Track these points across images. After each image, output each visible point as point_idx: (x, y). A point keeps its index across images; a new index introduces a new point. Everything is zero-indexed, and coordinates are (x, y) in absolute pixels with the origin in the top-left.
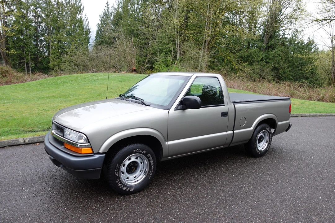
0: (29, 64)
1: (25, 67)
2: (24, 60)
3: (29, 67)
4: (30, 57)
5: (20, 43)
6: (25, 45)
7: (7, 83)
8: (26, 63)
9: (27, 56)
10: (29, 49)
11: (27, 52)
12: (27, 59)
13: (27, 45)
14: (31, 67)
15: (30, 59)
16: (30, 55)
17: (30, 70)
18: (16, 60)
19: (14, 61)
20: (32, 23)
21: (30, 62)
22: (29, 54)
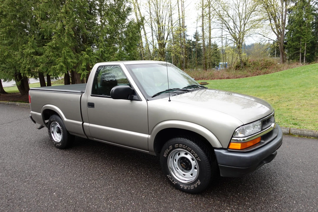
0: (304, 53)
1: (299, 58)
2: (300, 50)
3: (304, 57)
4: (306, 46)
5: (297, 35)
6: (302, 36)
7: (265, 73)
8: (301, 53)
9: (303, 46)
10: (306, 39)
11: (303, 43)
12: (302, 50)
13: (304, 35)
14: (305, 57)
15: (305, 49)
16: (306, 44)
17: (304, 59)
18: (292, 51)
19: (290, 52)
20: (315, 11)
21: (305, 52)
22: (304, 44)
